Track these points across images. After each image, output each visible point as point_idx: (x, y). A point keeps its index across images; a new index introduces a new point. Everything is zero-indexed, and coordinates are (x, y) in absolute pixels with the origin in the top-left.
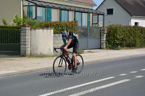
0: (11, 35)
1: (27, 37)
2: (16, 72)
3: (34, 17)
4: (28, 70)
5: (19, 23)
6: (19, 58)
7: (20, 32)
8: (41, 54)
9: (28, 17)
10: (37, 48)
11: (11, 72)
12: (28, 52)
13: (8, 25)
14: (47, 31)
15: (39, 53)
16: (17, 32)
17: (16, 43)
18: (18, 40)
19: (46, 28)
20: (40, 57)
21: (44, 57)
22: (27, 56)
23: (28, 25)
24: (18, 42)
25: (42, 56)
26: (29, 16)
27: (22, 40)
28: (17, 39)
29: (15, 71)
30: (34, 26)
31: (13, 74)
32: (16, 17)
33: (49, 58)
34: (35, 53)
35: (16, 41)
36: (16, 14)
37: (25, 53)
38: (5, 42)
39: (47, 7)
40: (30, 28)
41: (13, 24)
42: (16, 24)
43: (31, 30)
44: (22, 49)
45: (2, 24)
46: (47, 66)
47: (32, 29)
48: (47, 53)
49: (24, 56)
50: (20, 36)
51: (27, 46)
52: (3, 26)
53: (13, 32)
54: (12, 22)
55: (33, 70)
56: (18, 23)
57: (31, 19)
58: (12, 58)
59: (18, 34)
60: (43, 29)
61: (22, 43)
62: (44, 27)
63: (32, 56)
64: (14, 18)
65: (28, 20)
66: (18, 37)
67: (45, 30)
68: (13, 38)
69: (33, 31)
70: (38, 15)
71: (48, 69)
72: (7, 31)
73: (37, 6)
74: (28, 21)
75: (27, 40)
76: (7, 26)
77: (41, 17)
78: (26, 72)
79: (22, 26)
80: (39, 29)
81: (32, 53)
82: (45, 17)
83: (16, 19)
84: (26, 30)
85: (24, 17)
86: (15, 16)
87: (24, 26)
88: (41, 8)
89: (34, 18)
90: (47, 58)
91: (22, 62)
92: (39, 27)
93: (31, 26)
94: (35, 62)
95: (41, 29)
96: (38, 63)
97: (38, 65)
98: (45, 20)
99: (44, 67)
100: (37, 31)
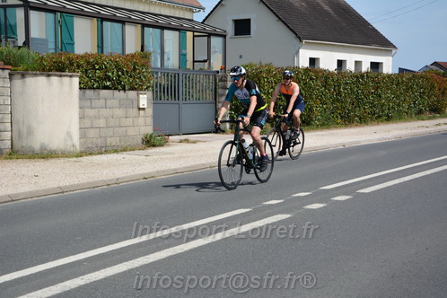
3: (21, 40)
4: (1, 197)
8: (43, 148)
9: (3, 40)
10: (30, 132)
12: (5, 145)
14: (61, 82)
15: (37, 147)
19: (58, 73)
20: (39, 158)
21: (53, 157)
22: (2, 154)
23: (1, 64)
25: (46, 155)
26: (7, 38)
30: (21, 66)
33: (67, 159)
34: (24, 145)
39: (61, 12)
40: (7, 72)
43: (10, 79)
46: (61, 185)
47: (16, 76)
48: (62, 147)
55: (19, 194)
57: (11, 46)
60: (49, 76)
62: (50, 70)
63: (15, 153)
65: (3, 48)
67: (55, 79)
69: (18, 82)
70: (34, 34)
71: (63, 192)
73: (28, 7)
74: (1, 53)
77: (44, 42)
80: (36, 75)
81: (17, 146)
82: (53, 40)
88: (43, 14)
89: (20, 43)
90: (62, 160)
92: (35, 69)
93: (10, 67)
94: (24, 173)
95: (42, 74)
96: (33, 174)
97: (35, 180)
98: (56, 49)
99: (52, 186)
100: (30, 81)
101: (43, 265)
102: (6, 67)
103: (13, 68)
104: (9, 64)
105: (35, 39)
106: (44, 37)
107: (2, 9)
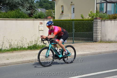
0: (86, 26)
1: (98, 27)
2: (89, 53)
4: (98, 52)
5: (93, 17)
6: (92, 43)
7: (93, 24)
8: (109, 40)
9: (100, 12)
10: (106, 36)
11: (86, 53)
12: (99, 39)
13: (85, 19)
14: (115, 22)
15: (107, 39)
16: (90, 23)
17: (90, 32)
18: (92, 29)
20: (108, 43)
21: (112, 43)
22: (98, 41)
23: (99, 18)
24: (92, 31)
25: (110, 42)
26: (101, 11)
27: (94, 30)
29: (88, 53)
31: (87, 55)
32: (91, 12)
33: (115, 43)
34: (104, 39)
35: (90, 30)
36: (91, 10)
37: (97, 40)
38: (82, 31)
39: (116, 3)
40: (100, 20)
41: (88, 18)
42: (91, 17)
43: (101, 22)
44: (94, 37)
45: (81, 18)
46: (114, 50)
47: (102, 21)
48: (114, 40)
49: (96, 42)
50: (93, 26)
51: (98, 34)
52: (81, 20)
53: (88, 24)
54: (88, 16)
55: (102, 52)
56: (92, 17)
57: (102, 13)
58: (87, 43)
59: (91, 25)
60: (111, 20)
61: (94, 32)
62: (112, 19)
63: (101, 41)
64: (90, 13)
66: (92, 27)
67: (113, 21)
68: (88, 29)
70: (108, 9)
71: (114, 52)
72: (84, 23)
74: (99, 15)
75: (98, 29)
76: (84, 19)
77: (111, 11)
78: (97, 53)
79: (94, 19)
80: (108, 20)
81: (102, 39)
82: (113, 11)
83: (90, 14)
84: (97, 22)
85: (96, 12)
87: (96, 18)
88: (111, 4)
89: (104, 12)
90: (114, 43)
91: (94, 46)
92: (108, 19)
93: (101, 19)
94: (104, 46)
95: (109, 20)
96: (106, 47)
97: (106, 48)
98: (114, 13)
99: (111, 50)
100: (106, 22)
101: (108, 71)
102: (100, 19)
103: (102, 19)
104: (101, 18)
105: (109, 11)
106: (111, 10)
107: (100, 4)
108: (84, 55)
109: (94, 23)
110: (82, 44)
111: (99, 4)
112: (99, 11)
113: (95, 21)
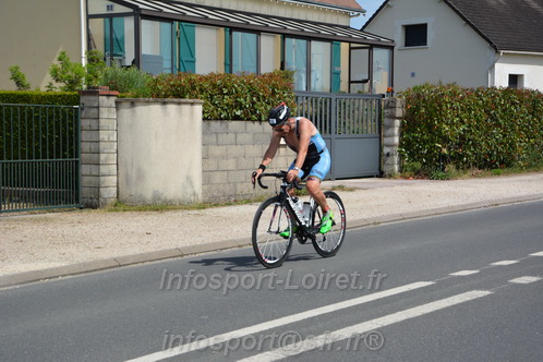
0: (44, 129)
1: (103, 135)
2: (64, 267)
3: (129, 57)
4: (106, 260)
5: (73, 83)
6: (72, 214)
7: (76, 117)
8: (156, 197)
9: (108, 58)
10: (141, 176)
11: (45, 267)
12: (109, 192)
13: (32, 90)
14: (180, 112)
15: (149, 195)
16: (64, 114)
17: (64, 157)
18: (71, 144)
19: (176, 100)
20: (151, 210)
21: (168, 210)
22: (105, 205)
23: (106, 89)
24: (71, 151)
25: (161, 206)
26: (112, 55)
27: (84, 146)
28: (64, 142)
29: (58, 265)
30: (129, 92)
31: (51, 275)
32: (60, 59)
33: (186, 212)
34: (133, 193)
35: (64, 150)
36: (61, 50)
37: (98, 198)
38: (23, 152)
39: (179, 21)
40: (113, 99)
41: (50, 86)
43: (117, 108)
44: (85, 181)
45: (11, 88)
46: (181, 245)
47: (124, 104)
48: (180, 195)
49: (93, 205)
50: (77, 130)
51: (103, 169)
52: (12, 95)
53: (51, 117)
54: (48, 79)
55: (127, 258)
56: (71, 82)
57: (117, 65)
58: (49, 215)
59: (71, 125)
60: (165, 103)
61: (84, 157)
62: (166, 96)
63: (122, 204)
64: (56, 62)
65: (107, 68)
66: (71, 133)
67: (172, 108)
68: (51, 140)
69: (126, 111)
70: (146, 50)
71: (182, 256)
72: (30, 112)
73: (139, 15)
74: (106, 75)
75: (102, 145)
76: (28, 92)
77: (157, 60)
78: (102, 266)
79: (84, 93)
80: (148, 102)
81: (124, 195)
82: (169, 57)
83: (60, 66)
84: (98, 107)
85: (90, 60)
86: (58, 56)
87: (92, 92)
88: (158, 23)
89: (128, 62)
90: (180, 213)
91: (86, 228)
92: (147, 95)
93: (117, 93)
94: (133, 229)
95: (156, 102)
96: (144, 231)
97: (147, 238)
98: (172, 69)
99: (168, 247)
100: (141, 110)
102: (111, 93)
103: (120, 95)
104: (115, 88)
105: (148, 56)
106: (158, 54)
107: (107, 20)
108: (35, 277)
109: (83, 113)
110: (25, 220)
111: (102, 20)
112: (103, 53)
113: (87, 104)
